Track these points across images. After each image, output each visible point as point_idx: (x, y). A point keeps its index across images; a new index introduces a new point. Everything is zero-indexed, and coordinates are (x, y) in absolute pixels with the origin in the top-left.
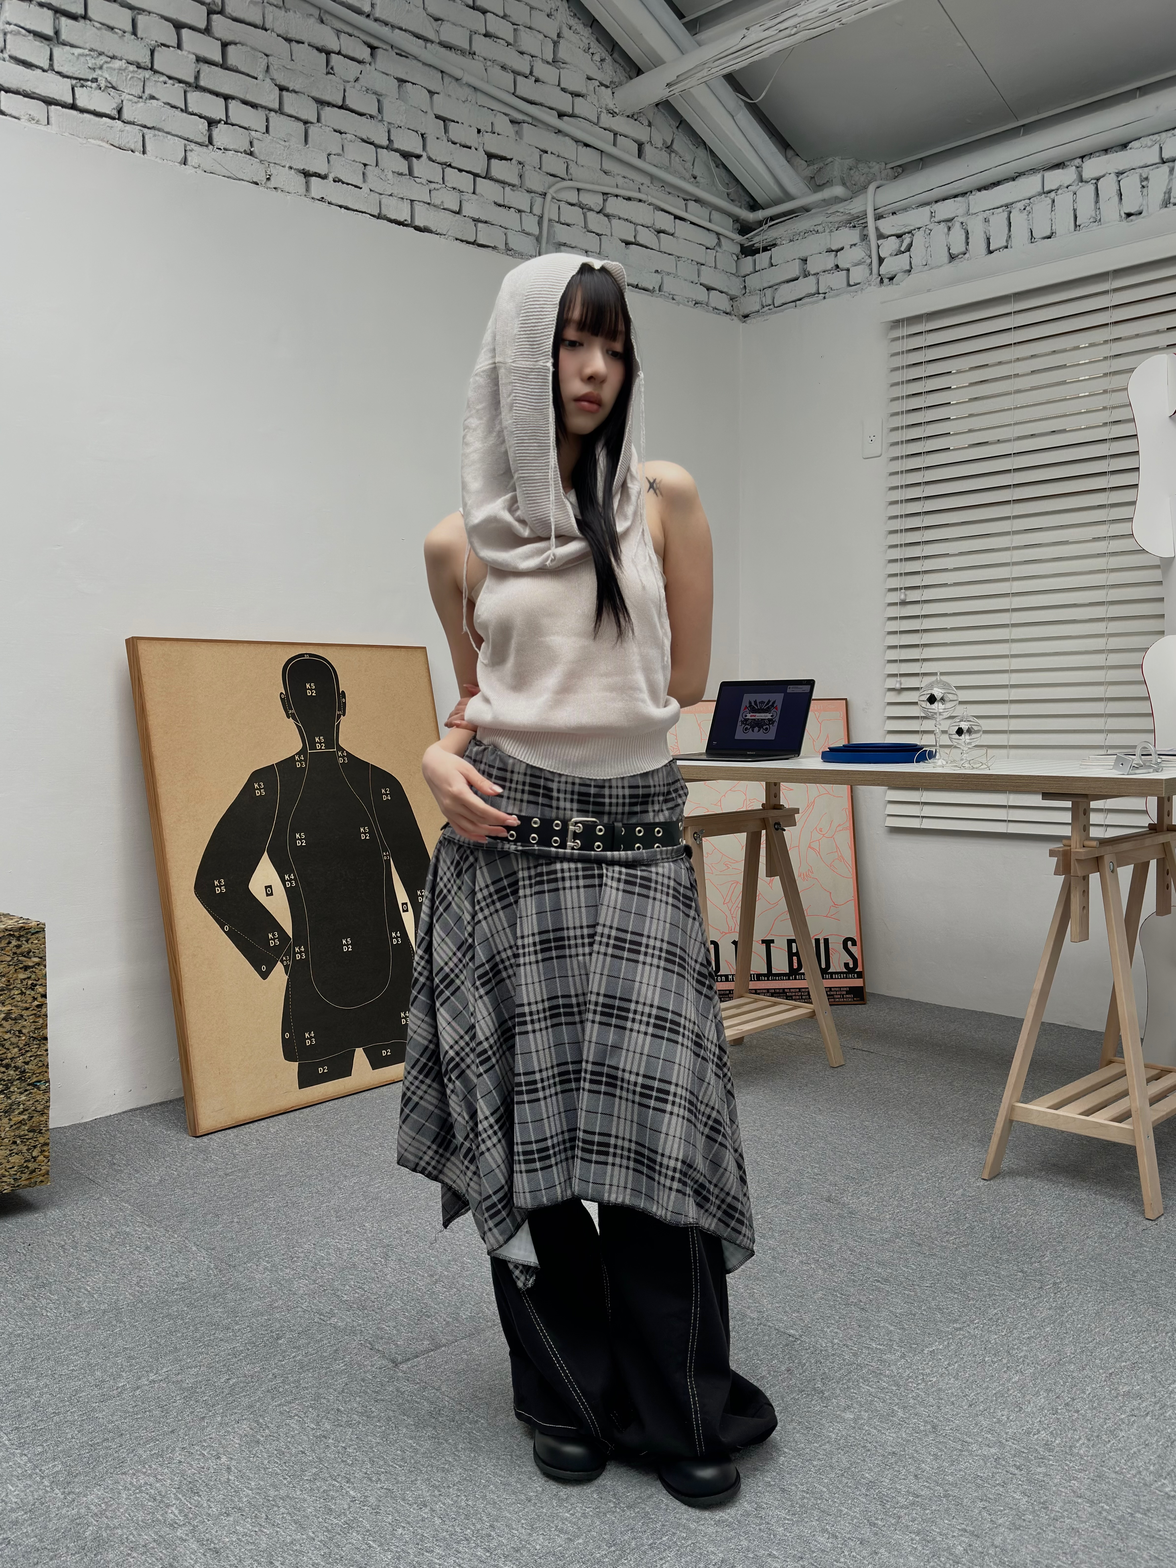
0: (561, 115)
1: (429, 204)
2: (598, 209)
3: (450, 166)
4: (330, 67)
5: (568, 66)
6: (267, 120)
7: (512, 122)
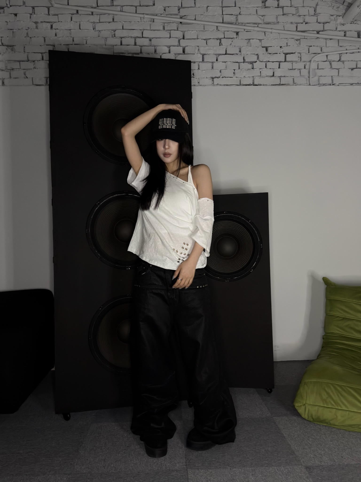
0: (318, 33)
1: (260, 76)
2: (338, 60)
3: (269, 61)
4: (221, 43)
5: (321, 14)
6: (199, 65)
7: (297, 40)
